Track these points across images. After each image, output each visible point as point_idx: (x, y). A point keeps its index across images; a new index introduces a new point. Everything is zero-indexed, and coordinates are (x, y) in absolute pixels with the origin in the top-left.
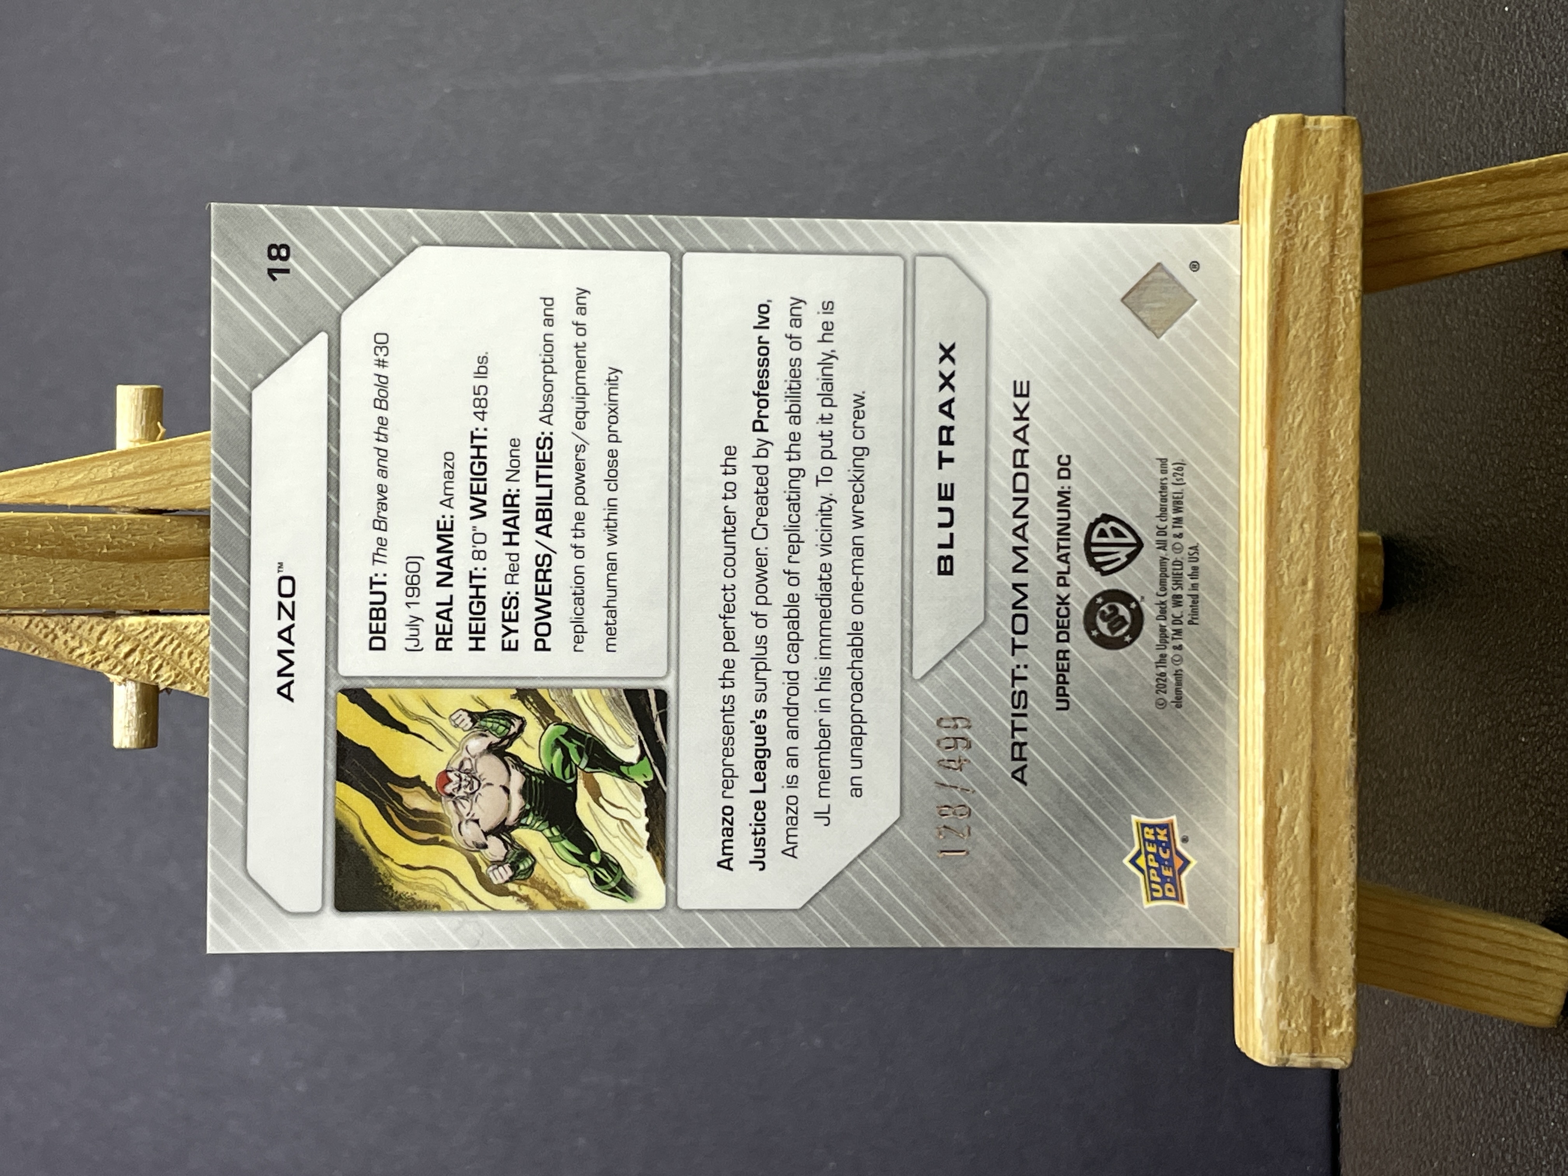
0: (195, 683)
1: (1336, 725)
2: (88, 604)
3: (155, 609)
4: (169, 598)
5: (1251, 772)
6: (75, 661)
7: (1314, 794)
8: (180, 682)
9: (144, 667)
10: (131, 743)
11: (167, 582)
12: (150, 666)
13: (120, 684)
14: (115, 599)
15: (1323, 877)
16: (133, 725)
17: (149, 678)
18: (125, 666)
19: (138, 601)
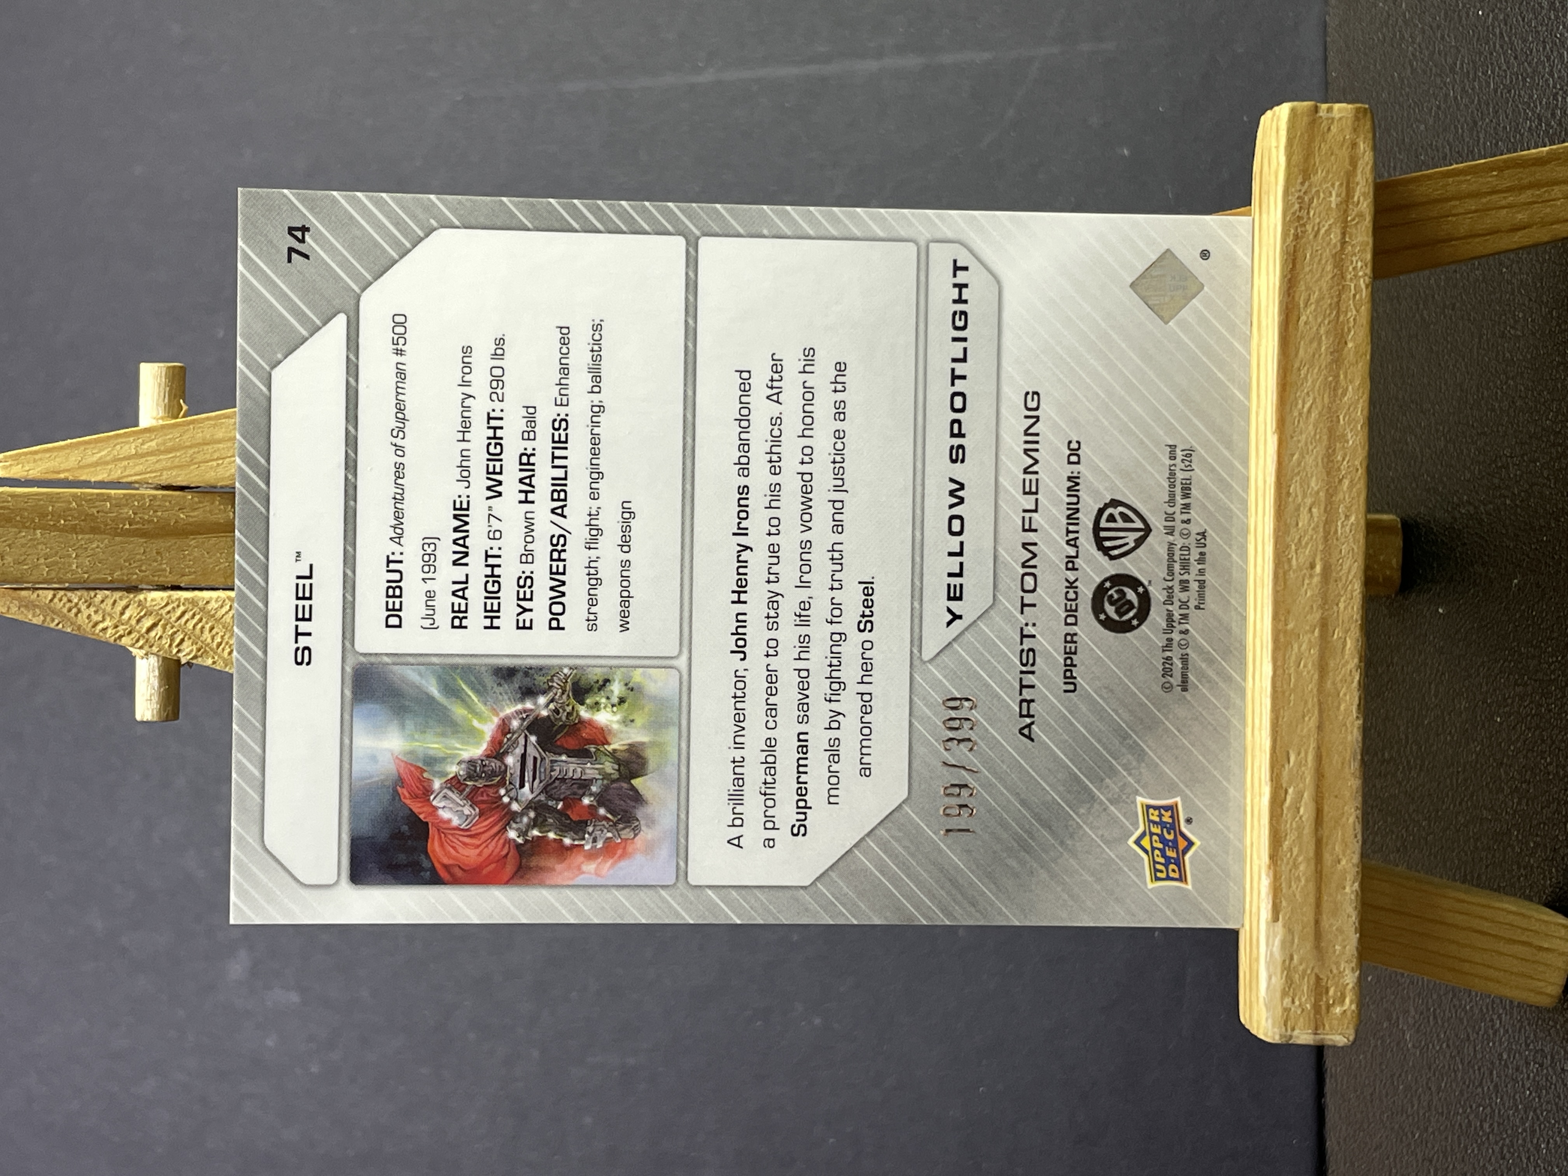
0: (216, 658)
1: (1342, 708)
2: (110, 578)
3: (176, 584)
4: (190, 573)
5: (1257, 753)
6: (98, 635)
7: (1320, 775)
8: (201, 656)
9: (166, 642)
10: (153, 716)
11: (188, 557)
12: (172, 640)
13: (142, 658)
14: (136, 574)
15: (1328, 858)
16: (155, 699)
17: (171, 652)
18: (147, 641)
19: (159, 576)
